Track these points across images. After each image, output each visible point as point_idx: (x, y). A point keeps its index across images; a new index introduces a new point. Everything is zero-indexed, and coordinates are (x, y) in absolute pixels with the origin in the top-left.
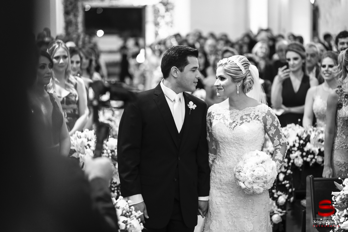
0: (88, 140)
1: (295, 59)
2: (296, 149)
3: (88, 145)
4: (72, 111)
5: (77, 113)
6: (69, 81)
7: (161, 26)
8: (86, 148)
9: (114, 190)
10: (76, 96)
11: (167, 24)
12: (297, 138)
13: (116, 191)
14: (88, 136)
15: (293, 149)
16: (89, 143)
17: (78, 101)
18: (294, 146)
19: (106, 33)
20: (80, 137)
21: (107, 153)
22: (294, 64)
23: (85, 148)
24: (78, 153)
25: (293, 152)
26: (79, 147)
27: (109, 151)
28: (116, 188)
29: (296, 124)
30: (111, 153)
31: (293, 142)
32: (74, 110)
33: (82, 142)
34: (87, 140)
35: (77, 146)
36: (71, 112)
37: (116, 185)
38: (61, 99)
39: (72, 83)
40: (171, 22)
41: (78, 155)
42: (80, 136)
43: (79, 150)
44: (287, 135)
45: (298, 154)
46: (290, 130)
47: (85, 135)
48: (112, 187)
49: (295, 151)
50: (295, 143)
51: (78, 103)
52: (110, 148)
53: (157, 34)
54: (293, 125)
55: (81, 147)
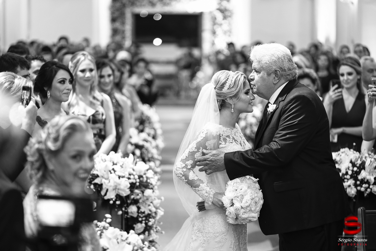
0: (114, 164)
1: (350, 74)
2: (348, 177)
3: (113, 169)
4: (99, 131)
5: (103, 133)
6: (94, 98)
7: (218, 35)
8: (111, 173)
9: (142, 220)
10: (103, 115)
11: (225, 33)
12: (350, 165)
13: (144, 222)
14: (113, 160)
15: (345, 177)
16: (115, 167)
17: (105, 120)
18: (347, 173)
19: (164, 42)
20: (104, 161)
21: (134, 179)
22: (348, 79)
23: (109, 173)
24: (102, 178)
25: (345, 180)
26: (103, 172)
27: (137, 177)
28: (144, 219)
29: (350, 149)
30: (139, 178)
31: (346, 170)
32: (101, 130)
33: (106, 166)
34: (112, 164)
35: (100, 171)
36: (97, 132)
37: (144, 215)
38: (87, 118)
39: (98, 100)
40: (229, 31)
41: (101, 181)
42: (105, 159)
43: (102, 175)
44: (339, 161)
45: (351, 183)
46: (343, 155)
47: (111, 158)
48: (140, 217)
49: (348, 179)
50: (347, 170)
51: (104, 122)
52: (138, 174)
53: (213, 44)
54: (346, 149)
55: (105, 171)
